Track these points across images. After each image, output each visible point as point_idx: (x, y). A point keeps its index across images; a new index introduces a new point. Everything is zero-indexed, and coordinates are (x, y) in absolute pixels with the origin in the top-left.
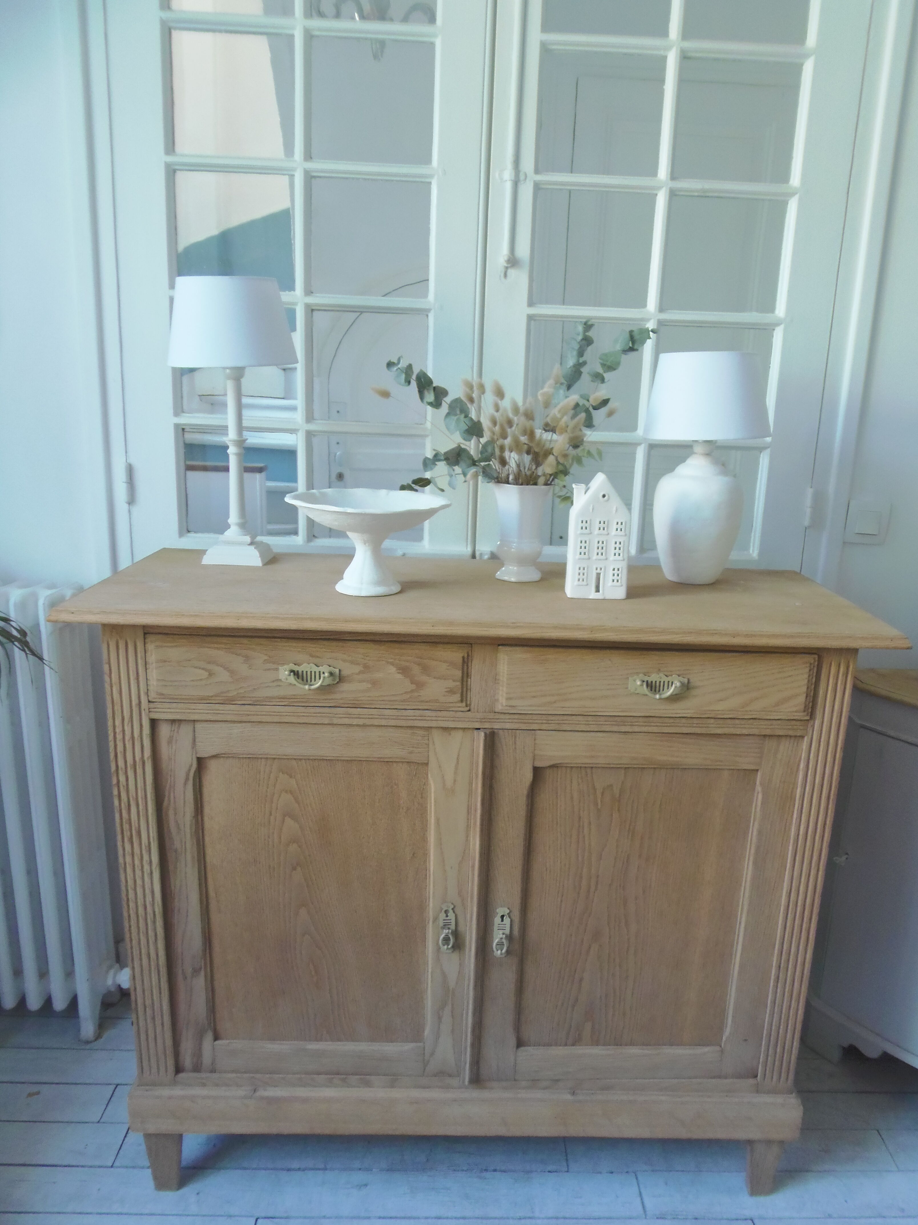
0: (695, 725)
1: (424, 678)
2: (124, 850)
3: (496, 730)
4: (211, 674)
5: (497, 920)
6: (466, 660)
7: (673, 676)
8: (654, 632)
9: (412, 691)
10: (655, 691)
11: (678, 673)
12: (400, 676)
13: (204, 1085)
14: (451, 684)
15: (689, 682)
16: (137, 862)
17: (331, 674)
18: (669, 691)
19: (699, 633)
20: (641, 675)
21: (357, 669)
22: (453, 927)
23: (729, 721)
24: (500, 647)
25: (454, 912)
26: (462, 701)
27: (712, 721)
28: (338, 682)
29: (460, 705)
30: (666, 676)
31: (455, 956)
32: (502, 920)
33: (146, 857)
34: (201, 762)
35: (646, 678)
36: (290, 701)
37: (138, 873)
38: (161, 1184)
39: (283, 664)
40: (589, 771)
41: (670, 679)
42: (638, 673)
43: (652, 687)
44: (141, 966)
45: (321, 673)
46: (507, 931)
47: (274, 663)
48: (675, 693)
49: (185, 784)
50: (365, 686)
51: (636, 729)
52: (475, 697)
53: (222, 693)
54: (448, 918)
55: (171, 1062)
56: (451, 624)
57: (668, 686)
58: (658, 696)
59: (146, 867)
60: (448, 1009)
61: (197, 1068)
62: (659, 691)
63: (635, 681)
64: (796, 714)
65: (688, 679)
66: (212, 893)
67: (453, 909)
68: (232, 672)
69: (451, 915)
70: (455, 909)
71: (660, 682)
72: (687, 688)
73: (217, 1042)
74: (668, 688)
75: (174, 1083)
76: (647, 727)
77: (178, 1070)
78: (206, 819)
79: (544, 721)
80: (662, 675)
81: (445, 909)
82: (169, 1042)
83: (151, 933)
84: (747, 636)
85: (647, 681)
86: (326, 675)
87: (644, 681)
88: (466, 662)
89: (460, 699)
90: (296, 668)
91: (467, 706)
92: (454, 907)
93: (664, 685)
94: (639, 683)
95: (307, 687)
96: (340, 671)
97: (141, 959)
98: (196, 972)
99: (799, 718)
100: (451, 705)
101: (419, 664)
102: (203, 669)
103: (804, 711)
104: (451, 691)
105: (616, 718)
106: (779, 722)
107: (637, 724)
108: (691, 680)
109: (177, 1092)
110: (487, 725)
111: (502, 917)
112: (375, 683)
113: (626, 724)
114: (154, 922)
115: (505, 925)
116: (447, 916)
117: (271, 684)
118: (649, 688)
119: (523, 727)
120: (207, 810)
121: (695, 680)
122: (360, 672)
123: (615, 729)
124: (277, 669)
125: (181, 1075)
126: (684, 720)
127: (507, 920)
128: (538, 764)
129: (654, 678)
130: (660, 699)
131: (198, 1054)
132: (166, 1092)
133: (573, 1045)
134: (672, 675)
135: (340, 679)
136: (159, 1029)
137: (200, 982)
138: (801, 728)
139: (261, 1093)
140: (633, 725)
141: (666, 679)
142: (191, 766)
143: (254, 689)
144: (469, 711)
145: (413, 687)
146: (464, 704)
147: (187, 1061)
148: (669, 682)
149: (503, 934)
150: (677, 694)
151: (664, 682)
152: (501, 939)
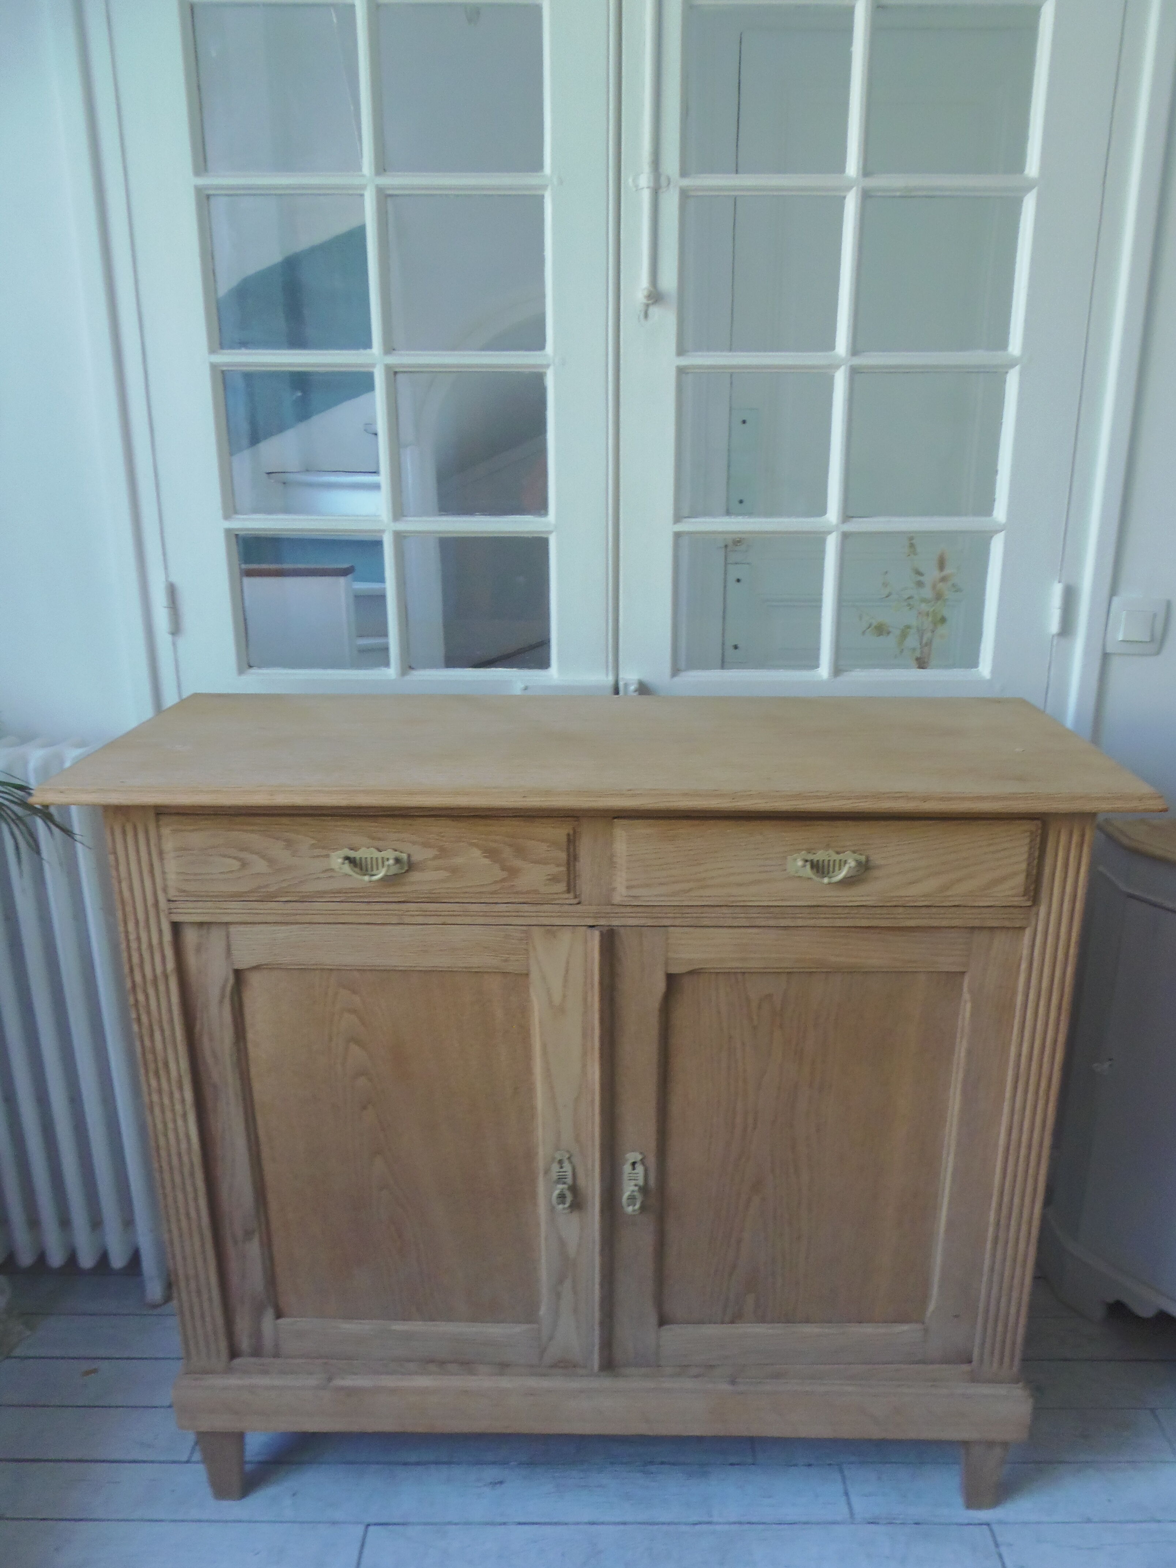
0: (881, 916)
1: (518, 863)
2: (149, 1085)
3: (614, 928)
4: (244, 864)
5: (627, 1168)
6: (572, 838)
7: (847, 853)
8: (818, 797)
9: (503, 880)
10: (823, 873)
11: (853, 849)
12: (487, 861)
13: (265, 1372)
14: (554, 870)
15: (867, 861)
16: (166, 1101)
17: (398, 861)
18: (840, 873)
19: (877, 796)
20: (804, 853)
21: (430, 853)
22: (571, 1180)
23: (924, 910)
24: (615, 820)
25: (570, 1162)
26: (568, 891)
27: (901, 910)
28: (407, 871)
29: (567, 896)
30: (837, 853)
31: (575, 1216)
32: (634, 1169)
33: (177, 1095)
34: (239, 975)
35: (810, 857)
36: (347, 896)
37: (169, 1115)
38: (221, 1491)
39: (337, 849)
40: (740, 977)
41: (841, 856)
42: (798, 851)
43: (818, 868)
44: (180, 1229)
45: (385, 860)
46: (641, 1182)
47: (324, 848)
48: (849, 875)
49: (221, 1002)
50: (443, 874)
51: (800, 922)
52: (586, 886)
53: (260, 887)
54: (562, 1170)
55: (223, 1345)
56: (548, 793)
57: (840, 866)
58: (826, 880)
59: (178, 1107)
60: (568, 1284)
61: (257, 1352)
62: (828, 873)
63: (795, 860)
64: (1013, 899)
65: (867, 857)
66: (263, 1138)
67: (568, 1158)
68: (271, 861)
69: (567, 1166)
70: (572, 1159)
71: (829, 861)
72: (865, 869)
73: (281, 1321)
74: (840, 870)
75: (229, 1371)
76: (814, 920)
77: (234, 1353)
78: (250, 1046)
79: (678, 915)
80: (831, 852)
81: (559, 1158)
82: (220, 1321)
83: (189, 1189)
84: (942, 799)
85: (812, 860)
86: (391, 862)
87: (807, 861)
88: (572, 841)
89: (565, 889)
90: (352, 854)
91: (576, 897)
92: (571, 1155)
93: (834, 865)
94: (800, 863)
95: (366, 878)
96: (409, 856)
97: (179, 1220)
98: (248, 1234)
99: (1016, 904)
100: (556, 896)
101: (511, 846)
102: (235, 858)
103: (1024, 896)
104: (554, 879)
105: (772, 909)
106: (991, 910)
107: (800, 915)
108: (871, 858)
109: (233, 1381)
110: (602, 922)
111: (634, 1164)
112: (454, 870)
113: (786, 916)
114: (192, 1174)
115: (638, 1173)
116: (562, 1167)
117: (322, 875)
118: (814, 869)
119: (650, 922)
120: (250, 1035)
121: (877, 859)
122: (435, 858)
123: (772, 923)
124: (327, 856)
125: (237, 1361)
126: (863, 910)
127: (640, 1168)
128: (673, 970)
129: (820, 856)
130: (829, 883)
131: (257, 1334)
132: (218, 1381)
133: (732, 1322)
134: (844, 852)
135: (406, 867)
136: (206, 1305)
137: (254, 1248)
138: (1022, 916)
139: (339, 1382)
140: (796, 918)
141: (837, 857)
142: (226, 980)
143: (301, 882)
144: (579, 903)
145: (505, 874)
146: (572, 895)
147: (245, 1343)
148: (840, 860)
149: (636, 1185)
150: (852, 877)
151: (835, 861)
152: (633, 1191)
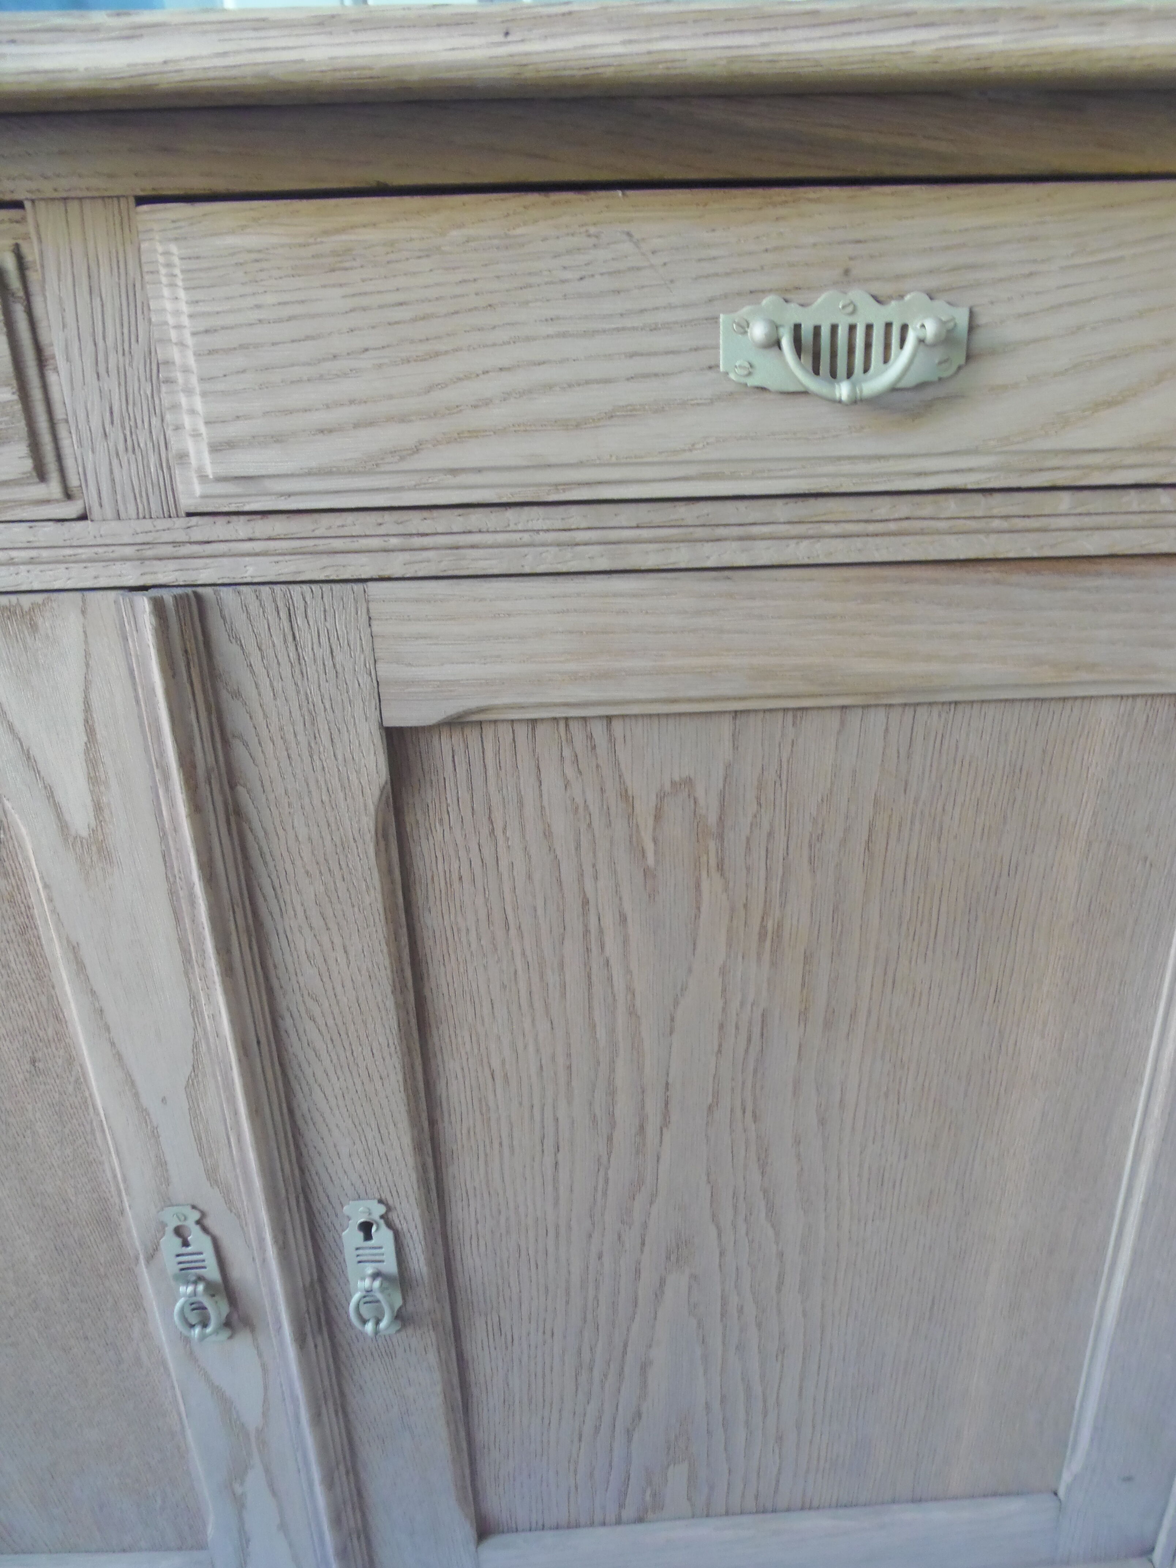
0: (996, 524)
3: (200, 590)
5: (351, 1237)
7: (908, 297)
10: (833, 374)
11: (932, 282)
15: (973, 323)
18: (888, 369)
20: (768, 301)
22: (212, 1272)
23: (1133, 499)
25: (205, 1230)
26: (41, 474)
27: (1065, 501)
29: (38, 491)
30: (878, 300)
31: (243, 1344)
32: (368, 1237)
35: (793, 314)
40: (598, 730)
41: (892, 312)
42: (755, 294)
43: (819, 350)
46: (390, 1266)
48: (910, 380)
51: (765, 554)
52: (92, 457)
54: (189, 1249)
57: (887, 347)
58: (843, 390)
60: (255, 1479)
62: (850, 374)
63: (744, 328)
65: (972, 314)
67: (198, 1222)
69: (199, 1241)
70: (209, 1222)
71: (852, 328)
74: (886, 360)
76: (805, 543)
79: (394, 542)
80: (858, 295)
81: (173, 1223)
85: (797, 328)
87: (781, 328)
89: (31, 467)
91: (68, 495)
92: (203, 1215)
93: (868, 346)
94: (760, 336)
105: (683, 512)
107: (765, 529)
108: (982, 320)
110: (166, 574)
111: (366, 1228)
115: (379, 1249)
116: (186, 1244)
118: (807, 359)
119: (311, 569)
121: (1002, 315)
123: (682, 556)
126: (951, 505)
127: (383, 1236)
128: (397, 717)
129: (825, 310)
130: (856, 401)
133: (640, 1520)
134: (901, 297)
141: (878, 316)
144: (83, 517)
146: (54, 488)
148: (888, 326)
149: (376, 1275)
150: (921, 386)
151: (869, 328)
152: (369, 1291)
